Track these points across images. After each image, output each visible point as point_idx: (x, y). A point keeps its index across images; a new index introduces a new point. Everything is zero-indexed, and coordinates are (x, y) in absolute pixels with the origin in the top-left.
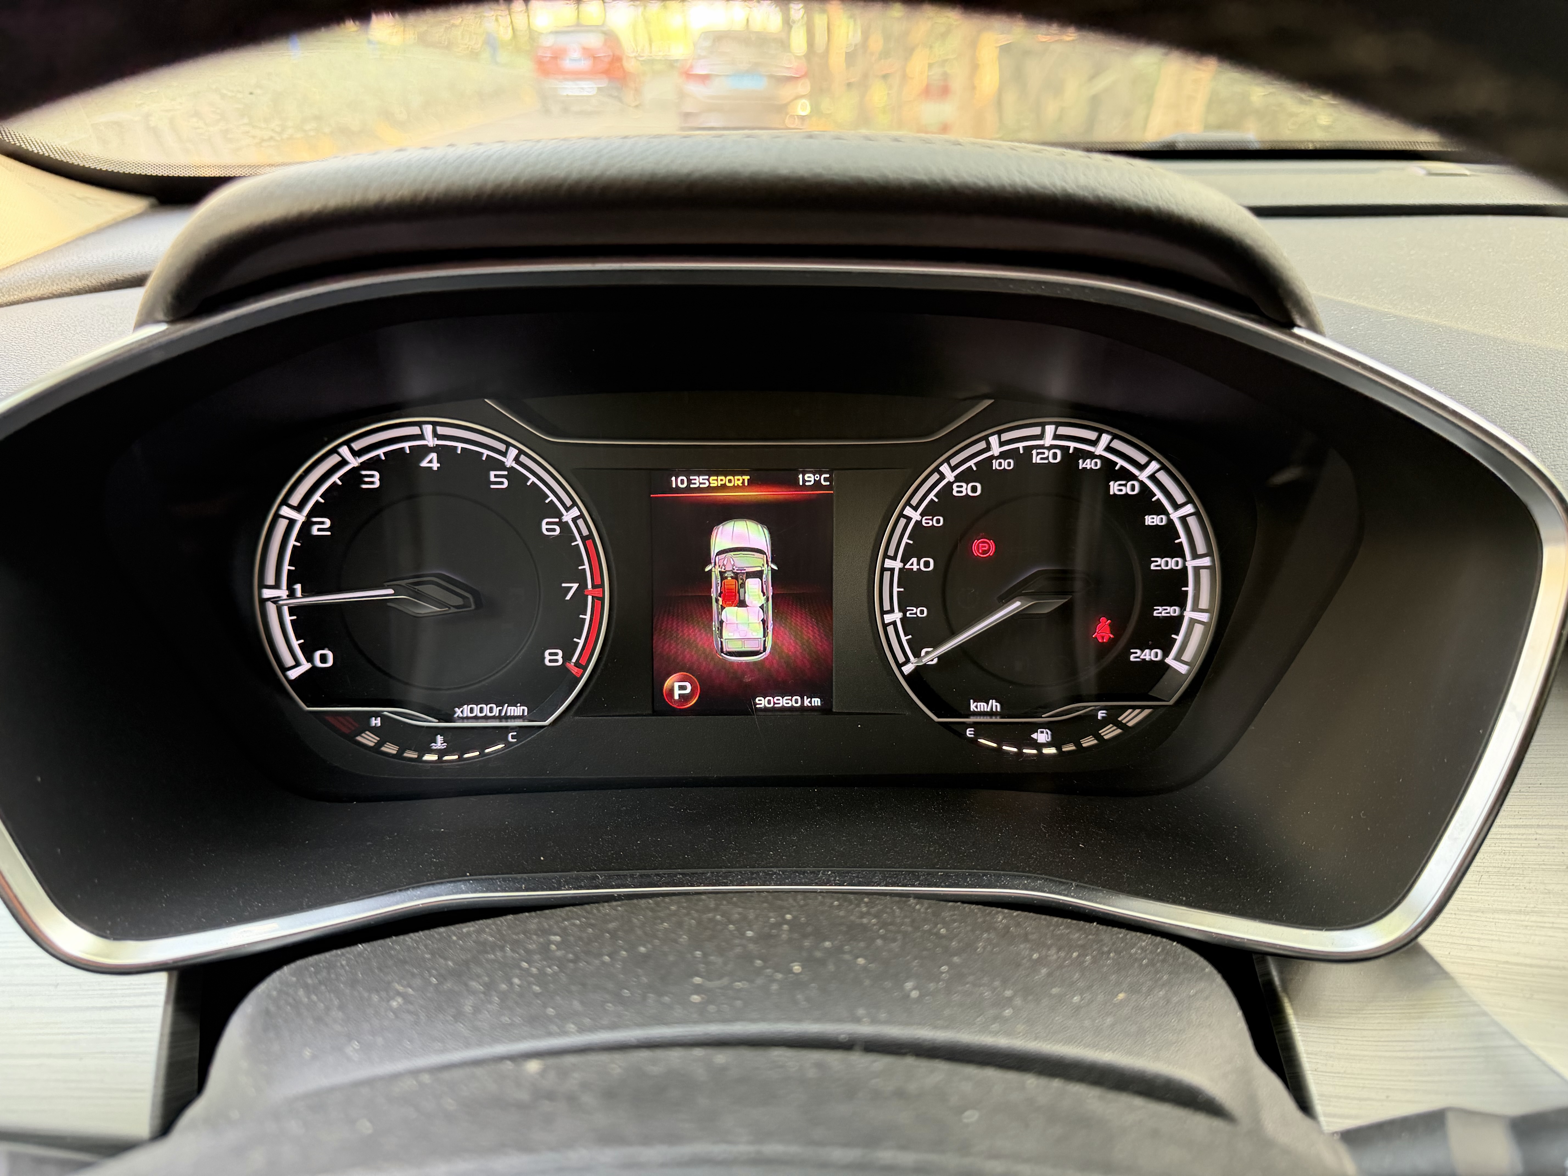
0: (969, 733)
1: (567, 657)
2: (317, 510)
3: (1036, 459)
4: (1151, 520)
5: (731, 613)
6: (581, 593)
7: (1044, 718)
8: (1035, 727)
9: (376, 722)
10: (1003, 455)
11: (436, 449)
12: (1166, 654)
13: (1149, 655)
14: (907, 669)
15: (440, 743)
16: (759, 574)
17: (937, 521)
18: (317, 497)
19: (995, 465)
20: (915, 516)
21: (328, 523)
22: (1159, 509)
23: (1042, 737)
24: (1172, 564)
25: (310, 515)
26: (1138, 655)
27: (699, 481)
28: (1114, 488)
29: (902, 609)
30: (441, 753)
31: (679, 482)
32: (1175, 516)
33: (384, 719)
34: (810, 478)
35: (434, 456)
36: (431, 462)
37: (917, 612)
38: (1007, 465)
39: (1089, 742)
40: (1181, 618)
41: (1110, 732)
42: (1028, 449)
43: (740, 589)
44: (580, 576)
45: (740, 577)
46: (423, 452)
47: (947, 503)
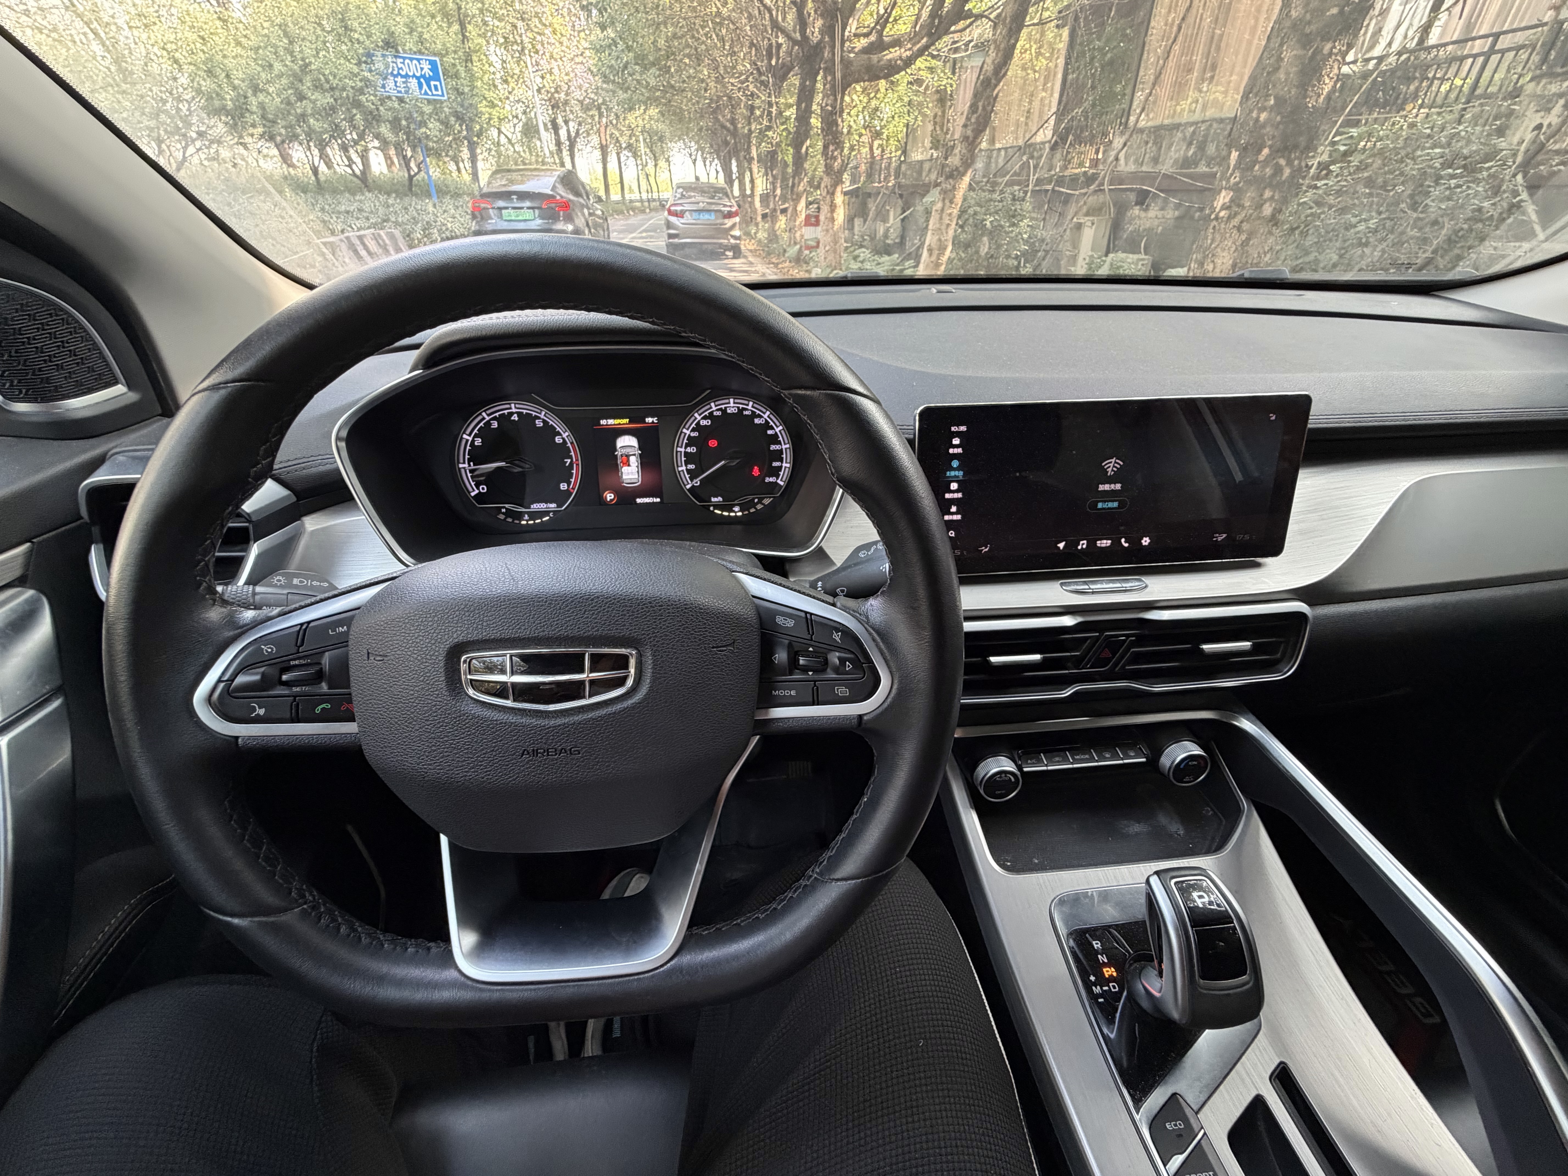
0: (712, 508)
1: (568, 486)
2: (476, 436)
3: (729, 411)
4: (770, 432)
5: (625, 469)
6: (571, 464)
7: (736, 502)
8: (734, 505)
9: (504, 510)
10: (717, 410)
11: (516, 413)
12: (777, 479)
13: (772, 479)
14: (688, 487)
15: (526, 517)
16: (634, 455)
17: (695, 434)
18: (476, 431)
19: (715, 413)
20: (688, 432)
21: (480, 440)
22: (772, 428)
23: (736, 509)
24: (778, 447)
25: (474, 438)
26: (767, 480)
27: (611, 422)
28: (757, 421)
29: (686, 465)
30: (527, 521)
31: (603, 422)
32: (777, 430)
33: (507, 509)
34: (649, 420)
35: (516, 415)
36: (515, 417)
37: (691, 467)
38: (719, 413)
39: (752, 510)
40: (781, 467)
41: (759, 507)
42: (726, 408)
43: (628, 460)
44: (571, 457)
45: (628, 456)
46: (512, 414)
47: (698, 428)
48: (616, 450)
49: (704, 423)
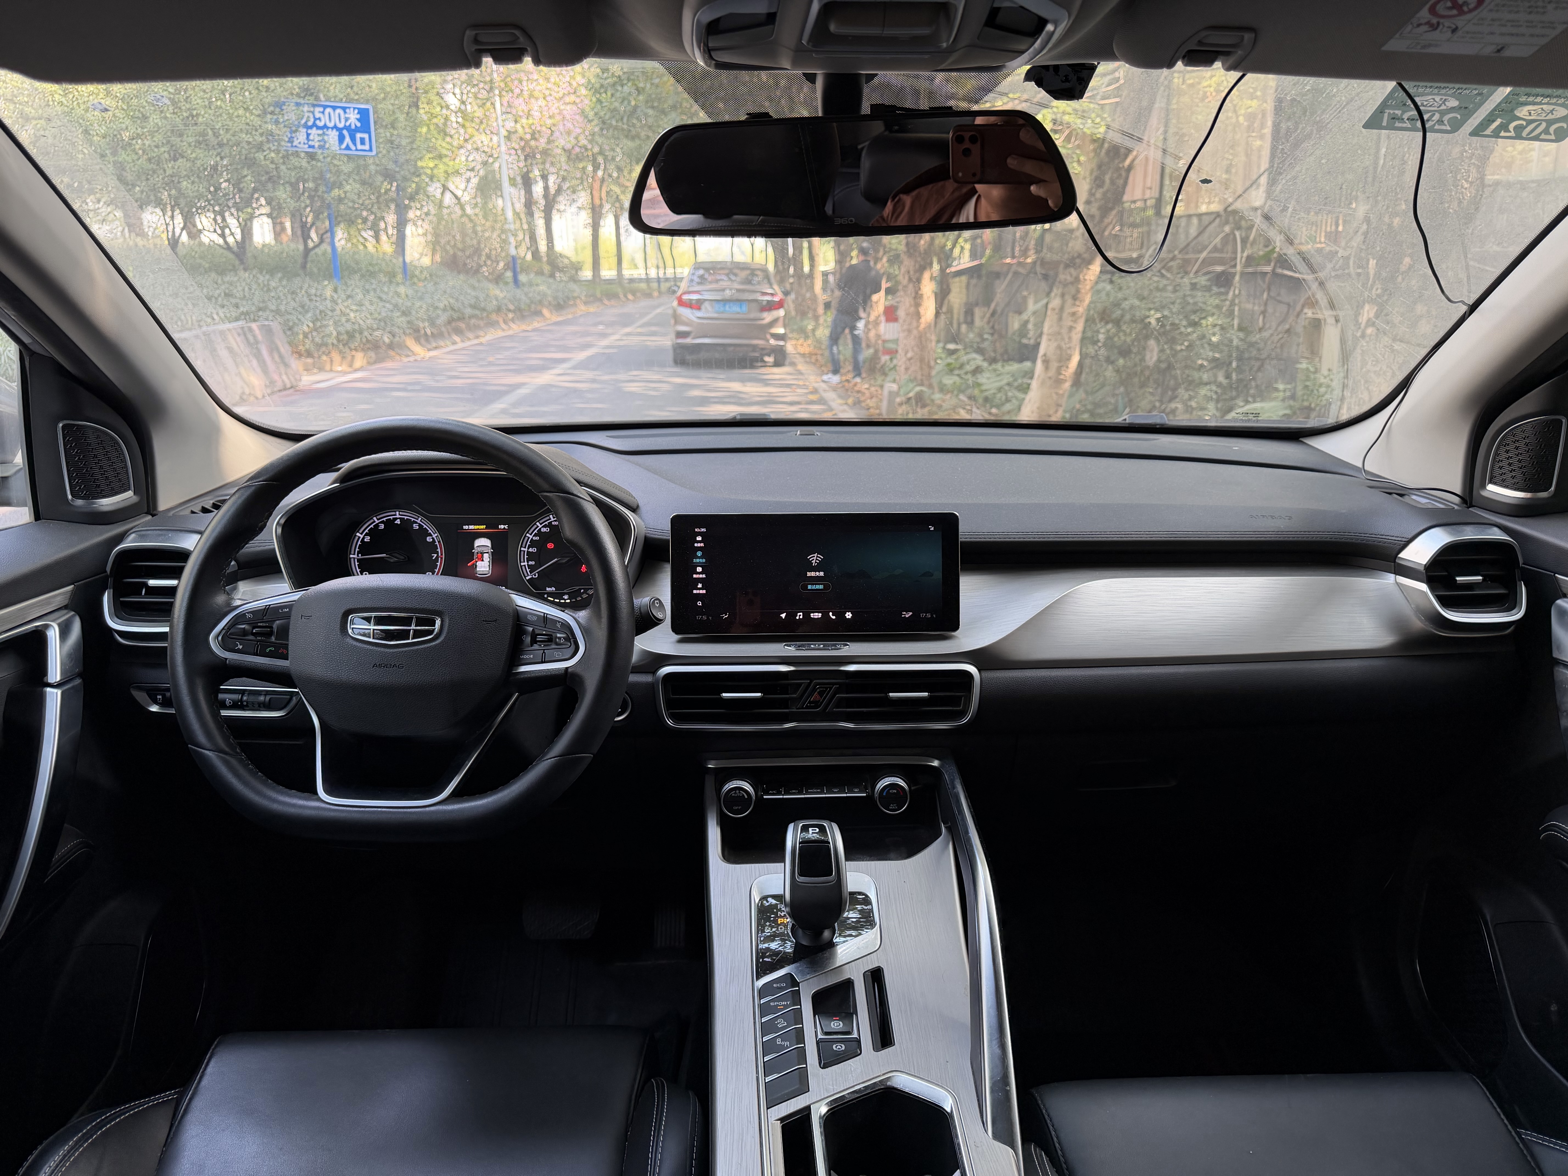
0: (545, 595)
2: (366, 535)
5: (479, 563)
6: (437, 557)
7: (565, 591)
8: (564, 594)
10: (554, 520)
11: (400, 518)
14: (528, 578)
16: (487, 552)
17: (537, 538)
18: (367, 531)
19: (552, 523)
20: (531, 537)
21: (369, 537)
23: (566, 597)
25: (364, 536)
27: (471, 527)
29: (527, 561)
31: (466, 527)
34: (502, 527)
35: (398, 520)
36: (398, 522)
37: (532, 563)
38: (555, 523)
39: (579, 599)
41: (584, 595)
43: (482, 556)
44: (437, 553)
45: (482, 553)
46: (396, 519)
47: (540, 533)
48: (473, 548)
49: (544, 530)
